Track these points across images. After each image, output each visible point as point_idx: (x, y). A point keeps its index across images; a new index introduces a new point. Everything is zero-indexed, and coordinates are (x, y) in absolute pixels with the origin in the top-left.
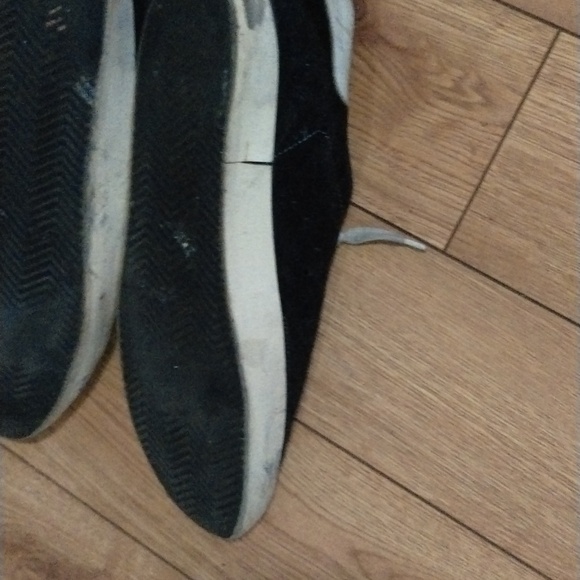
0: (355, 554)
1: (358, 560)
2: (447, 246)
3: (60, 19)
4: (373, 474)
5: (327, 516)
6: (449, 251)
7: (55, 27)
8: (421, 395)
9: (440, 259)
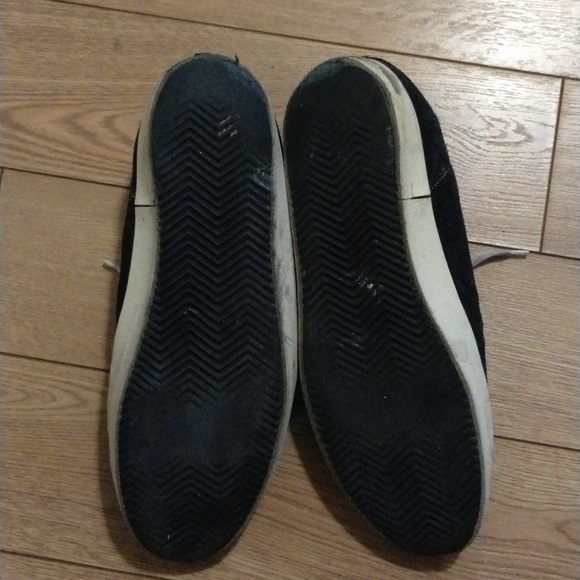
0: (560, 528)
1: (563, 532)
2: (541, 248)
3: (231, 126)
4: (551, 451)
5: (524, 505)
6: (543, 251)
7: (227, 135)
8: (564, 369)
9: (539, 259)
